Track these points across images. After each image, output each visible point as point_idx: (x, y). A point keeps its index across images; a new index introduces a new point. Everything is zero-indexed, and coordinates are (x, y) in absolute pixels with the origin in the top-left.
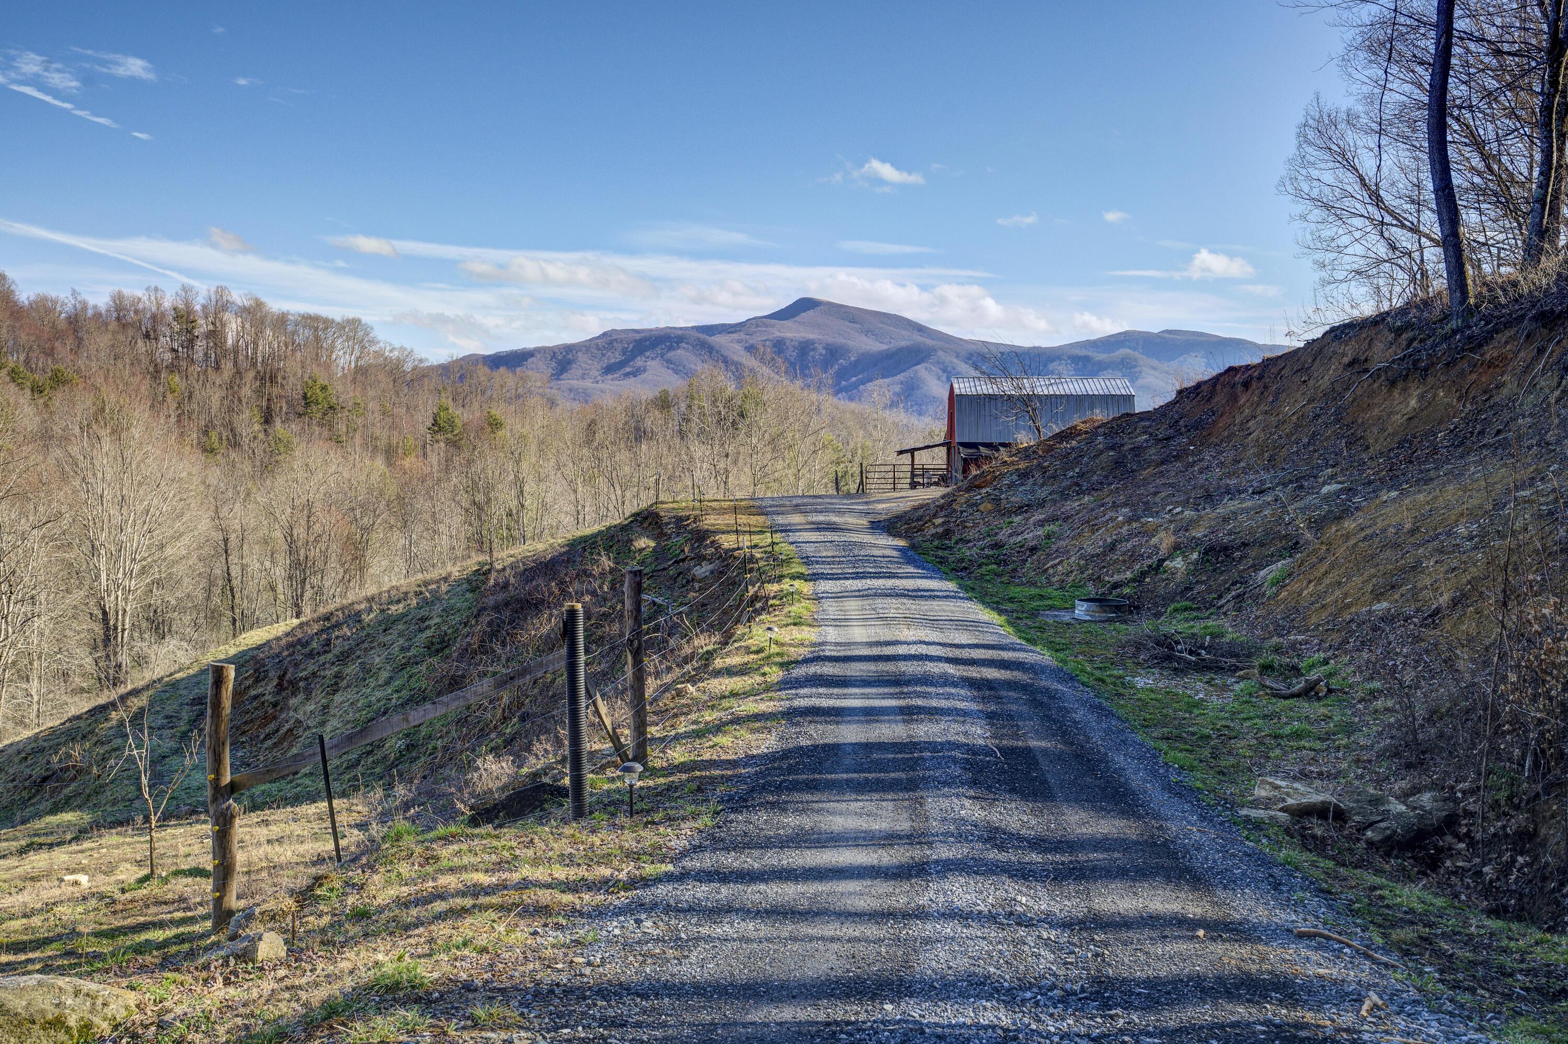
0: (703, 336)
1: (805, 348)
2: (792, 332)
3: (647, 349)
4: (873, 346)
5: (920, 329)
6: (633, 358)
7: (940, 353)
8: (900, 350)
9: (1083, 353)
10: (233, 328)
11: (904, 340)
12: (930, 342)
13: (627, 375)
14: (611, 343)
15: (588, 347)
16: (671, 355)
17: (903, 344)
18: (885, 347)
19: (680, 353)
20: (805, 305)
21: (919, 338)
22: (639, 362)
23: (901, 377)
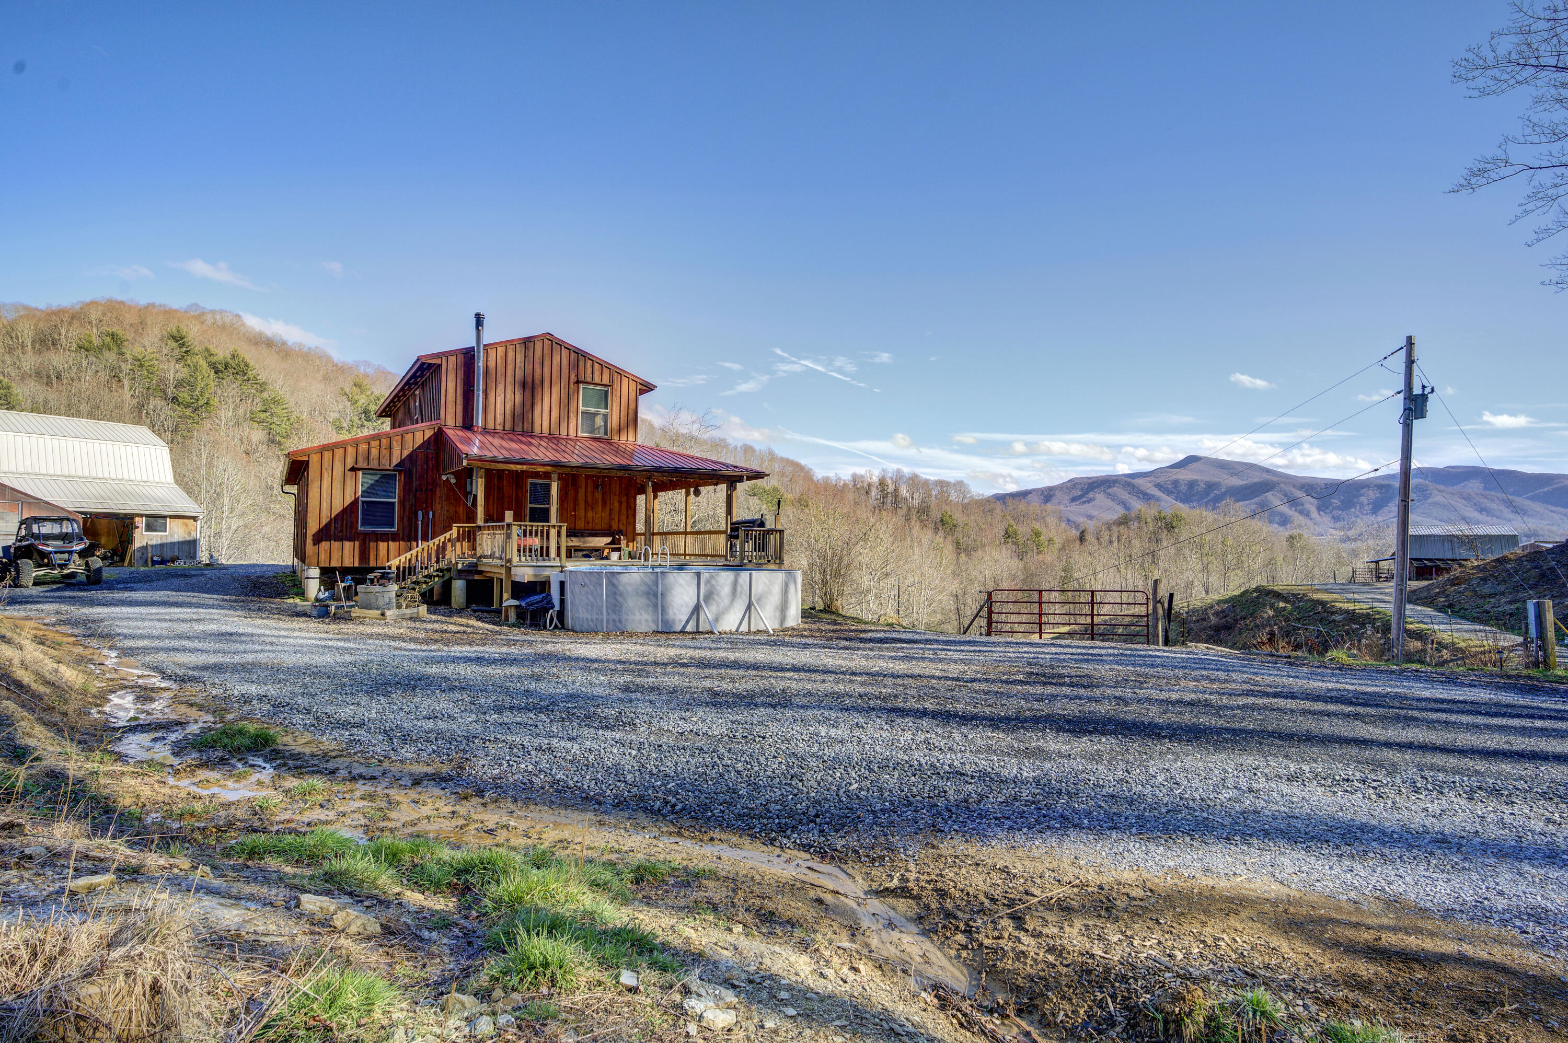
0: (1129, 480)
1: (1192, 484)
2: (1184, 475)
3: (1096, 488)
4: (1236, 482)
5: (1268, 471)
6: (1087, 493)
7: (1282, 485)
8: (1256, 484)
9: (1386, 482)
10: (903, 491)
11: (1256, 478)
12: (1275, 479)
13: (1084, 502)
14: (1075, 485)
15: (1061, 487)
16: (1110, 490)
17: (1257, 480)
18: (1244, 482)
19: (1115, 490)
20: (1191, 460)
21: (1267, 476)
22: (1091, 495)
23: (1256, 500)
